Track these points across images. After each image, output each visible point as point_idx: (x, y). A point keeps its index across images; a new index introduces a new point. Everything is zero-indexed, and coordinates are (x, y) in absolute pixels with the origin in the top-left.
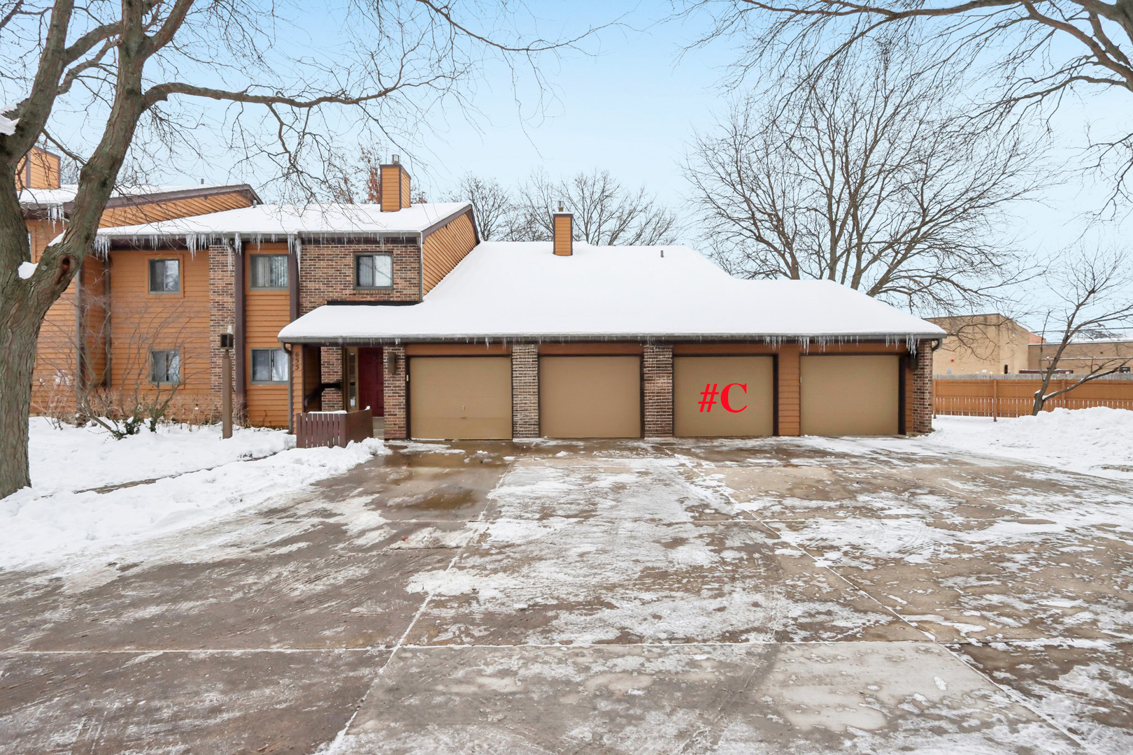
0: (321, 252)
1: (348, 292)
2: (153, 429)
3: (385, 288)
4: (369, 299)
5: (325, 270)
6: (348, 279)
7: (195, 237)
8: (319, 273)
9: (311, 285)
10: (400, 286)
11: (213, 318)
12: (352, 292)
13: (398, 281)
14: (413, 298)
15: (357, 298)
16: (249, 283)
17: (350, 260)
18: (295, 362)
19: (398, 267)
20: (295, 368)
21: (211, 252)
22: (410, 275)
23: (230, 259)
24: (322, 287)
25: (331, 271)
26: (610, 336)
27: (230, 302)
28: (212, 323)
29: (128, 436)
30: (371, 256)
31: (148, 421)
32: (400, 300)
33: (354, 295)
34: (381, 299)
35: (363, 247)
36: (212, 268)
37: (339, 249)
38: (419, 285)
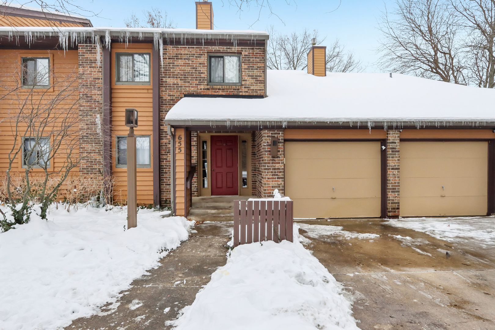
0: (179, 52)
1: (202, 87)
2: (43, 216)
3: (233, 84)
4: (221, 93)
5: (183, 68)
6: (202, 75)
7: (67, 34)
8: (177, 70)
9: (170, 81)
10: (248, 83)
11: (82, 108)
12: (206, 87)
13: (246, 78)
14: (259, 93)
15: (210, 93)
16: (115, 79)
17: (204, 59)
18: (177, 145)
19: (246, 66)
20: (177, 151)
21: (80, 50)
22: (256, 73)
23: (99, 55)
24: (180, 82)
25: (188, 69)
27: (98, 95)
28: (81, 113)
29: (17, 225)
30: (222, 57)
31: (37, 207)
32: (247, 94)
33: (208, 89)
34: (232, 94)
35: (217, 48)
36: (81, 65)
37: (194, 50)
38: (264, 82)
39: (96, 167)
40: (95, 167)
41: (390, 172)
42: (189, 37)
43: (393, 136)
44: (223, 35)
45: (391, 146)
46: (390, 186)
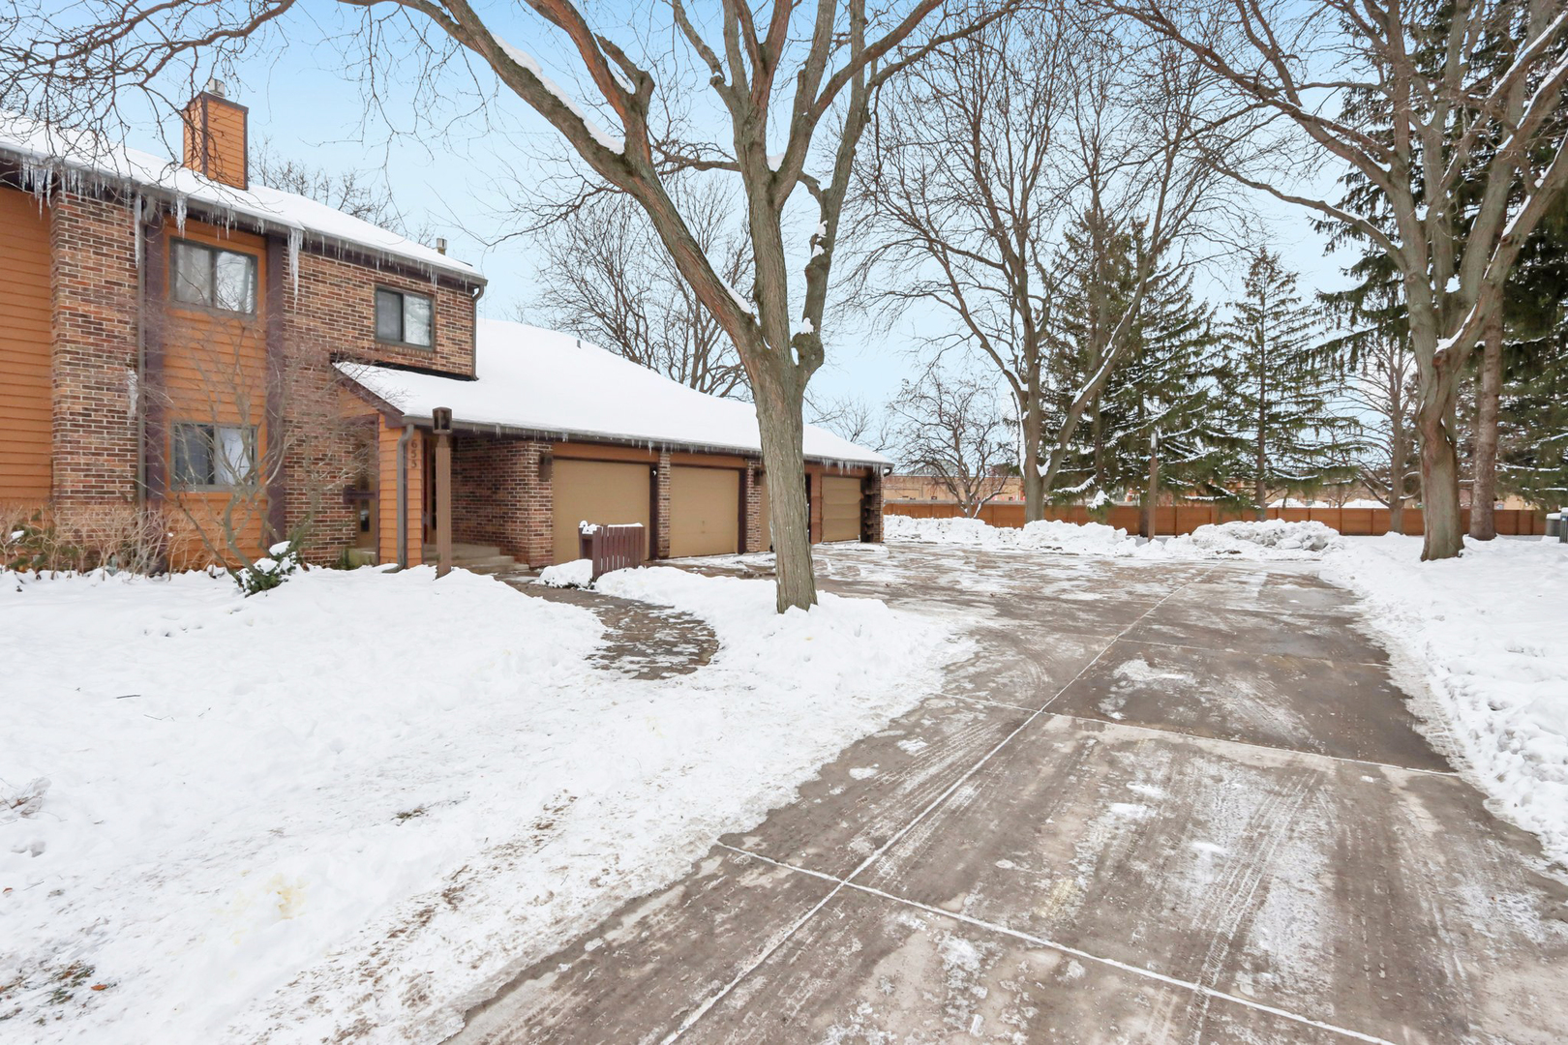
1: (364, 343)
3: (419, 348)
4: (400, 360)
5: (329, 301)
6: (366, 322)
8: (315, 303)
9: (302, 321)
10: (445, 349)
12: (373, 345)
13: (444, 341)
14: (464, 370)
15: (379, 356)
17: (368, 292)
18: (410, 455)
20: (410, 465)
21: (62, 206)
22: (459, 335)
24: (322, 328)
25: (338, 305)
26: (734, 449)
27: (119, 321)
30: (401, 295)
32: (445, 369)
33: (377, 350)
34: (419, 365)
35: (394, 278)
36: (67, 242)
37: (351, 271)
38: (472, 353)
39: (116, 487)
40: (111, 487)
41: (662, 504)
42: (353, 249)
43: (665, 461)
44: (415, 261)
45: (662, 471)
46: (661, 520)
